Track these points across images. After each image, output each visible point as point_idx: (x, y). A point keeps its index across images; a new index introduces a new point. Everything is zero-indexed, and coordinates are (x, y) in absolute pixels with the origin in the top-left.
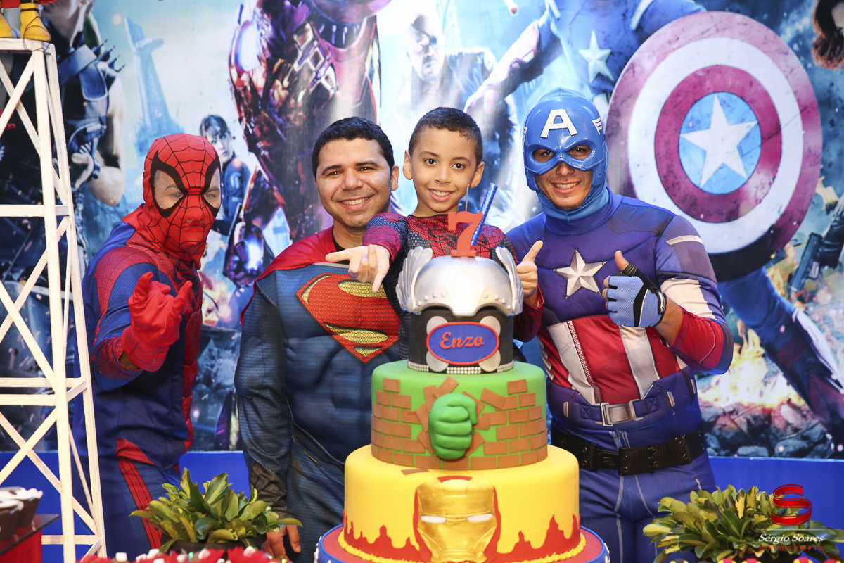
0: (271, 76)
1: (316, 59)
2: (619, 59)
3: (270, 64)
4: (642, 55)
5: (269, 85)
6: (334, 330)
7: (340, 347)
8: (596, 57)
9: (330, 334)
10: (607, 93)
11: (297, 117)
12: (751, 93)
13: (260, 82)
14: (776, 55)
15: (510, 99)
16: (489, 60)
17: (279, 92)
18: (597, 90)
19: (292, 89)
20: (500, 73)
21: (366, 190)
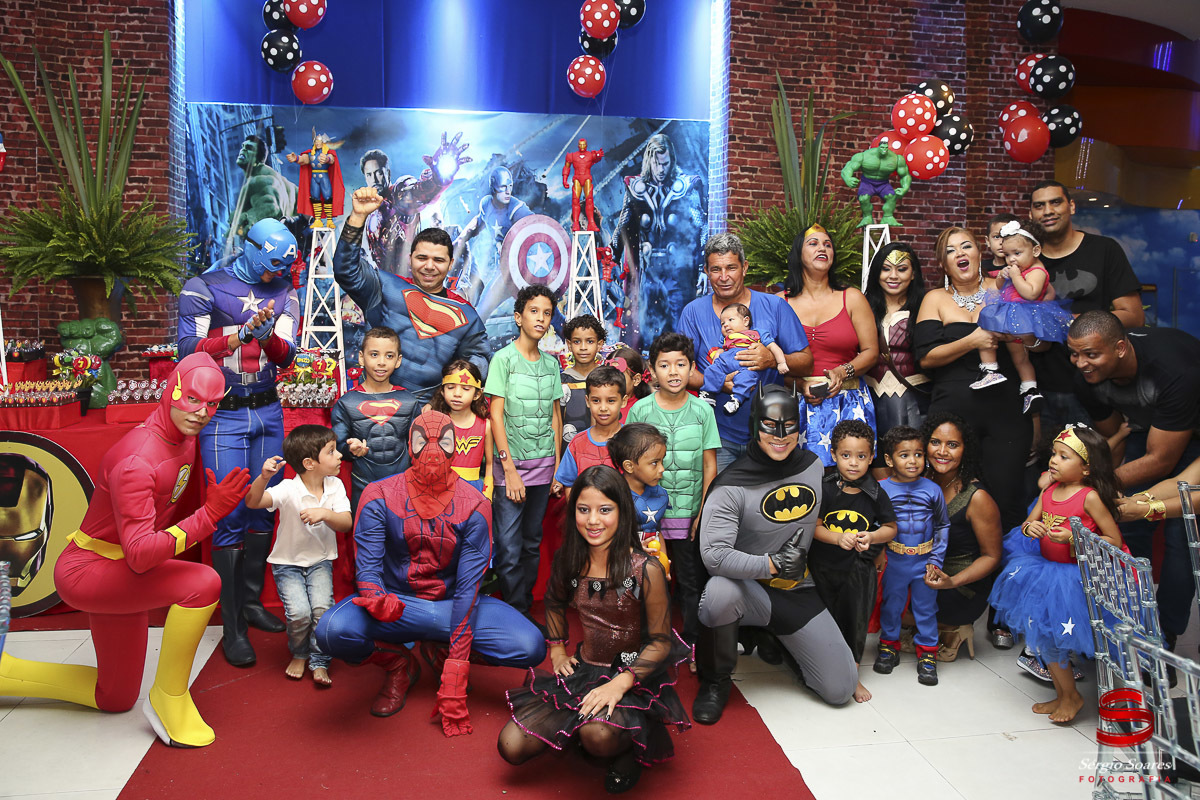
0: (381, 234)
1: (398, 228)
2: (505, 230)
3: (381, 229)
4: (513, 229)
5: (381, 236)
6: (413, 316)
7: (412, 326)
8: (497, 229)
9: (410, 317)
10: (502, 242)
11: (391, 248)
12: (551, 243)
13: (377, 236)
14: (559, 230)
15: (467, 243)
16: (460, 229)
17: (384, 239)
18: (498, 240)
19: (389, 238)
20: (464, 233)
21: (436, 272)
